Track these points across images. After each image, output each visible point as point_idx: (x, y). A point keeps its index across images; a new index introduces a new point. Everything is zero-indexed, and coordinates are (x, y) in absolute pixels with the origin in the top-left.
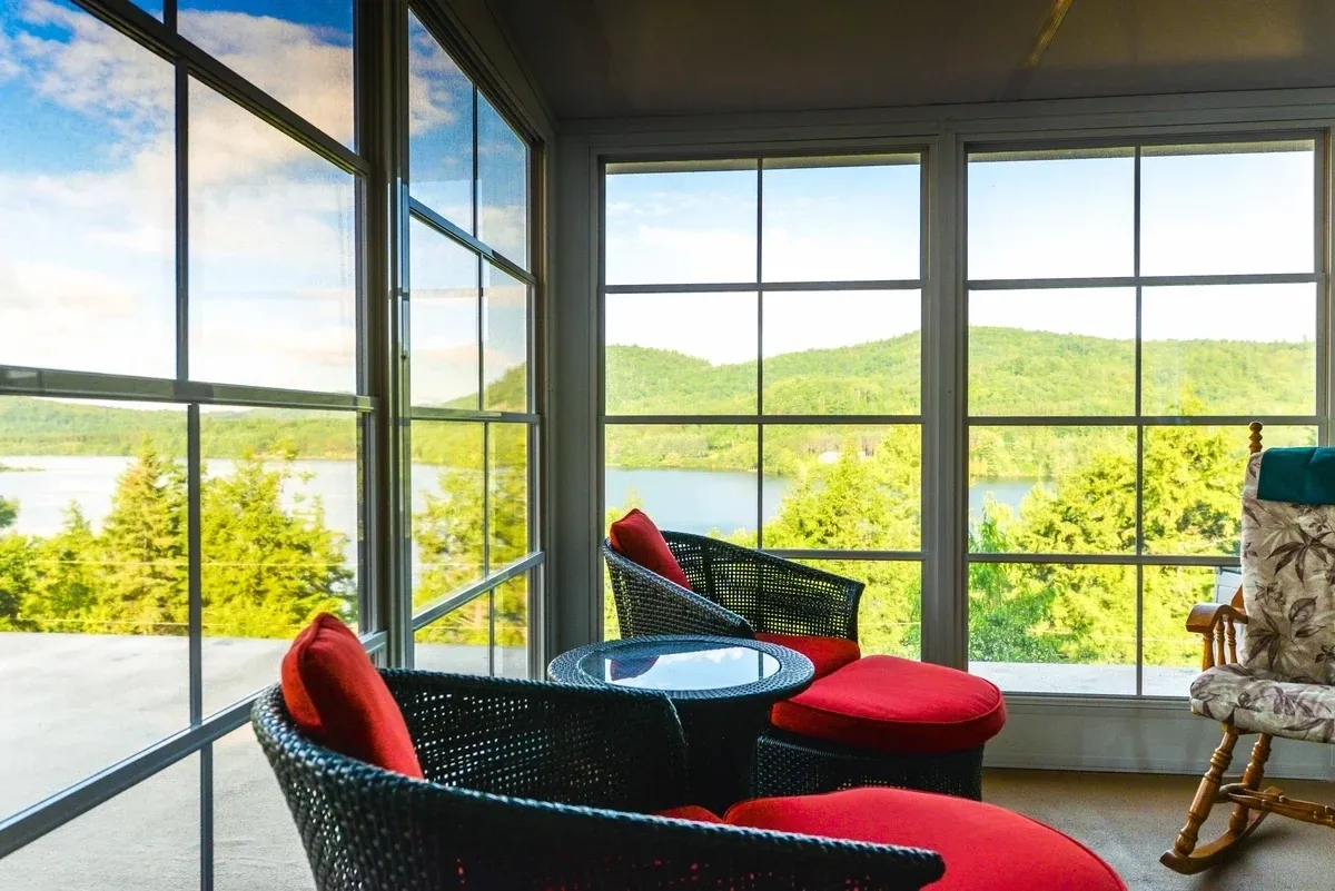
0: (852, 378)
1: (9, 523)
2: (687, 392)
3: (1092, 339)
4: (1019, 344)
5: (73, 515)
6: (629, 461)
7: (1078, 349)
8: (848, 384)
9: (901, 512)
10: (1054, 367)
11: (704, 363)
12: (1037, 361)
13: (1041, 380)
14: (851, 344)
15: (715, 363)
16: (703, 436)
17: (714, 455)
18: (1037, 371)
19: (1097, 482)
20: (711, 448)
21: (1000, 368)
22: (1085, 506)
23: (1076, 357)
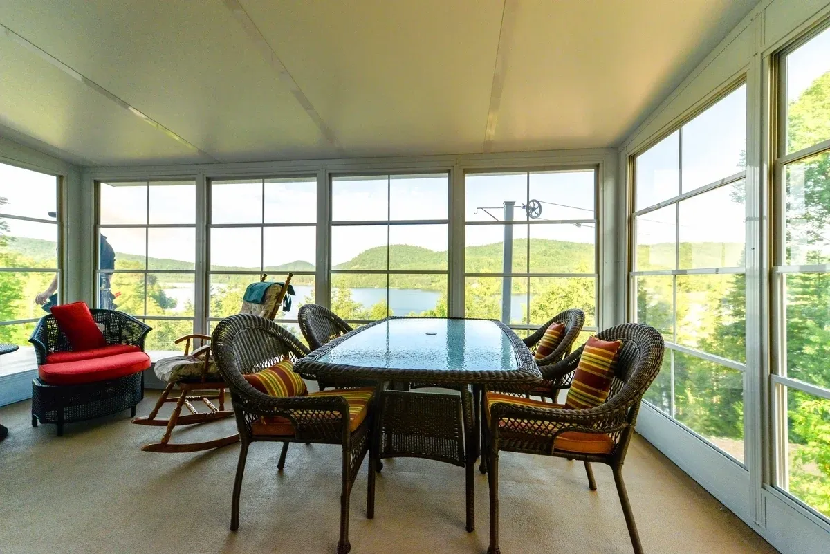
0: (484, 257)
1: (174, 307)
2: (425, 261)
3: (573, 243)
4: (545, 245)
5: (188, 305)
6: (402, 286)
7: (568, 247)
8: (482, 259)
9: (483, 306)
10: (558, 253)
11: (431, 251)
12: (553, 251)
13: (553, 258)
14: (484, 244)
15: (435, 251)
16: (430, 278)
17: (433, 284)
18: (553, 255)
19: (551, 296)
20: (432, 282)
21: (538, 253)
22: (547, 304)
23: (566, 249)
